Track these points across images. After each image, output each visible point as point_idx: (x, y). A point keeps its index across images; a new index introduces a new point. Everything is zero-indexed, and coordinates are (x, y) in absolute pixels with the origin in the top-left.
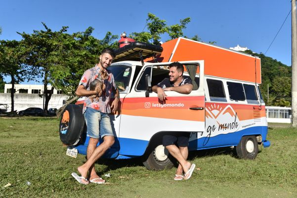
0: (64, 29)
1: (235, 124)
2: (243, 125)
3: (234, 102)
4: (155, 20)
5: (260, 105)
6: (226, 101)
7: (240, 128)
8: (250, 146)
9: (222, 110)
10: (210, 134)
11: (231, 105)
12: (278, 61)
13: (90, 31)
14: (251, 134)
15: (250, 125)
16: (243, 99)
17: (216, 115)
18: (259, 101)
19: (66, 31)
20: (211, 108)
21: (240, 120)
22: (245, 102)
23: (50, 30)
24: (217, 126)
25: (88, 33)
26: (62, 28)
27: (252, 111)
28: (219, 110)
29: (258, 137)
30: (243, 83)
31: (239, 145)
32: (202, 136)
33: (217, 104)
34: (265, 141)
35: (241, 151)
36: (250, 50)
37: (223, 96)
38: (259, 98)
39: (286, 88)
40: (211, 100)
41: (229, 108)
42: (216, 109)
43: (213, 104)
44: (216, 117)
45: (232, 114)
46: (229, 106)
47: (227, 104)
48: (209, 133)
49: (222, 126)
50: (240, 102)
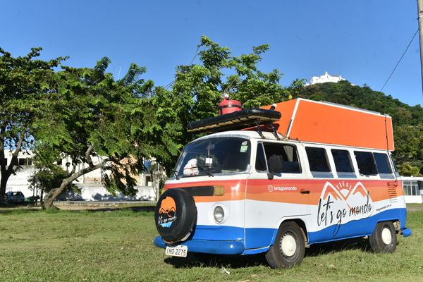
0: (34, 52)
1: (368, 207)
2: (378, 207)
3: (365, 177)
4: (213, 46)
5: (395, 180)
6: (356, 177)
7: (374, 212)
8: (386, 236)
9: (352, 188)
10: (340, 221)
11: (362, 181)
12: (394, 98)
13: (105, 63)
14: (386, 220)
15: (385, 207)
16: (375, 174)
17: (345, 196)
18: (393, 174)
19: (38, 55)
20: (339, 186)
21: (373, 201)
22: (377, 177)
23: (8, 55)
24: (348, 210)
25: (102, 67)
26: (31, 51)
27: (386, 188)
28: (348, 189)
29: (395, 224)
30: (373, 151)
31: (373, 234)
32: (332, 224)
33: (345, 181)
34: (405, 228)
35: (376, 243)
36: (346, 81)
37: (352, 170)
38: (393, 171)
39: (411, 145)
40: (339, 176)
41: (359, 186)
42: (345, 188)
43: (341, 181)
44: (345, 199)
45: (363, 194)
46: (359, 183)
47: (358, 181)
48: (339, 219)
49: (353, 210)
50: (372, 177)
